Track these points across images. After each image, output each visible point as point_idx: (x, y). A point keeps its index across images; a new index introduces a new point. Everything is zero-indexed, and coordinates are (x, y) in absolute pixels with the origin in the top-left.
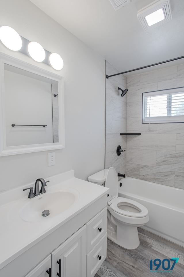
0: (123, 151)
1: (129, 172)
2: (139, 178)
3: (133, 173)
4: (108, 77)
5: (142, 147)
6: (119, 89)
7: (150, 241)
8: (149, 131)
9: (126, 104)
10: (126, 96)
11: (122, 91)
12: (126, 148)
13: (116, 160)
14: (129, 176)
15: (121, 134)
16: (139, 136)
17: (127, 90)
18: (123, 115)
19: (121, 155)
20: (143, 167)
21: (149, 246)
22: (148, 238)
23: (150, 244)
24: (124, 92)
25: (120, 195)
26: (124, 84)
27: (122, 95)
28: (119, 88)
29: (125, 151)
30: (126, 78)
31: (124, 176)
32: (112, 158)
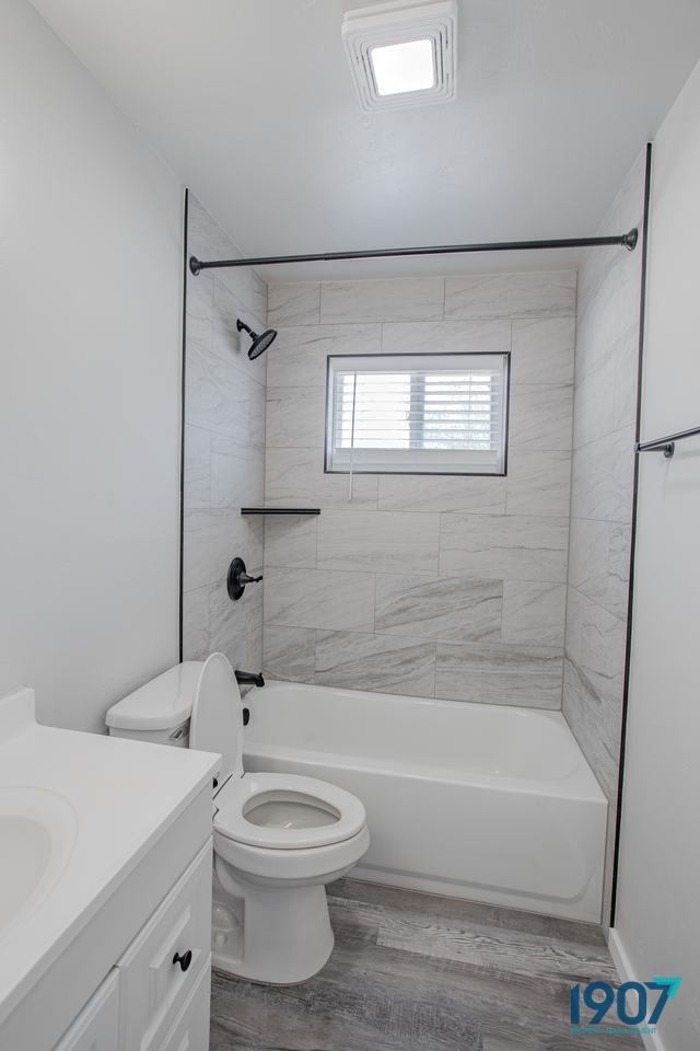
0: (251, 580)
1: (277, 660)
2: (313, 681)
3: (293, 664)
4: (196, 266)
5: (326, 560)
6: (241, 326)
7: (370, 918)
8: (350, 502)
9: (266, 394)
10: (266, 360)
11: (253, 335)
12: (262, 568)
13: (227, 619)
14: (275, 678)
15: (245, 511)
16: (315, 520)
17: (272, 335)
18: (251, 435)
19: (246, 595)
20: (328, 638)
21: (367, 938)
22: (361, 906)
23: (369, 928)
24: (260, 344)
25: (251, 765)
26: (259, 310)
27: (253, 355)
28: (238, 321)
29: (261, 578)
30: (267, 286)
31: (259, 681)
32: (211, 612)
